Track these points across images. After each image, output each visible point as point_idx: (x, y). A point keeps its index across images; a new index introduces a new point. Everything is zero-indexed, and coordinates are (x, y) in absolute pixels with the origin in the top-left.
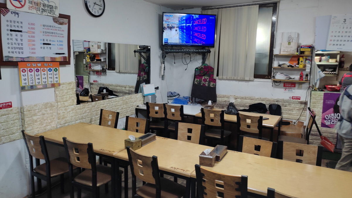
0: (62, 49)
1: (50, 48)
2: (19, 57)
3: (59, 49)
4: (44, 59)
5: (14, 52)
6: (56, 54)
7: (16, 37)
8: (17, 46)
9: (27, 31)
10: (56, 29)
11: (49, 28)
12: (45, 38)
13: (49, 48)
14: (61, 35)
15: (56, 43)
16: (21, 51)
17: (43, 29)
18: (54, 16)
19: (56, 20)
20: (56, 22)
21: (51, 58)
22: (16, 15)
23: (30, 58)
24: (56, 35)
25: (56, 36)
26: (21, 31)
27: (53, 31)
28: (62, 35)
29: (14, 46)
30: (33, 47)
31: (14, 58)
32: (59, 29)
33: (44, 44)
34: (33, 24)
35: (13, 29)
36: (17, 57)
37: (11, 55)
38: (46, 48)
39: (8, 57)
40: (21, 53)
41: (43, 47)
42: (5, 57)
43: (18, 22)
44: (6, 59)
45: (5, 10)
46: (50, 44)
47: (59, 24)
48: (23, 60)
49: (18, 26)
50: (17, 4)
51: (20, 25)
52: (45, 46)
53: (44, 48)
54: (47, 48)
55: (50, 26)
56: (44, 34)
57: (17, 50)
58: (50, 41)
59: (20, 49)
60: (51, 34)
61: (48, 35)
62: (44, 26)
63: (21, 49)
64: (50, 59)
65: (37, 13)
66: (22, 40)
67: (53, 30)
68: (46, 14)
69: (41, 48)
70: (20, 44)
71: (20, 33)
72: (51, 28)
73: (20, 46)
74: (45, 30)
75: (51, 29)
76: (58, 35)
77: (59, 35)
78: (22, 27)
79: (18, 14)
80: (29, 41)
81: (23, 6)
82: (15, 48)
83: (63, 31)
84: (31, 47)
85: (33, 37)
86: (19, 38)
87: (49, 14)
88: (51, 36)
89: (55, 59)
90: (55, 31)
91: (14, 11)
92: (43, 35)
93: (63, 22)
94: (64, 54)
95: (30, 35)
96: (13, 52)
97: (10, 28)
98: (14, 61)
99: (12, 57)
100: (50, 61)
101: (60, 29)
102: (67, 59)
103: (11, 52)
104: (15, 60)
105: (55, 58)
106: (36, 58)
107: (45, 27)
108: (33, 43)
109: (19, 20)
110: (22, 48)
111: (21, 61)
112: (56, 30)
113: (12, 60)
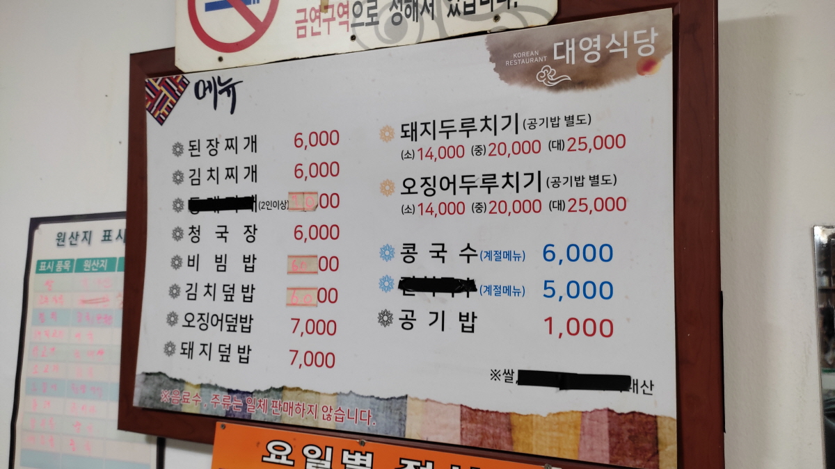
0: (603, 328)
1: (468, 322)
2: (216, 387)
3: (559, 326)
4: (402, 420)
5: (198, 349)
6: (529, 378)
7: (220, 248)
8: (219, 306)
9: (283, 197)
10: (525, 135)
11: (458, 138)
12: (424, 232)
13: (453, 323)
14: (589, 193)
15: (530, 273)
16: (237, 339)
17: (407, 155)
18: (508, 20)
19: (526, 58)
20: (529, 75)
21: (470, 415)
22: (225, 100)
23: (289, 397)
24: (530, 193)
25: (532, 207)
26: (247, 203)
27: (499, 166)
28: (603, 191)
29: (204, 305)
30: (324, 312)
31: (188, 389)
32: (563, 132)
33: (409, 285)
34: (329, 138)
35: (206, 191)
36: (209, 386)
37: (176, 367)
38: (423, 318)
39: (157, 380)
40: (234, 356)
41: (398, 315)
42: (145, 382)
43: (231, 144)
44: (148, 391)
45: (164, 83)
46: (468, 286)
47: (560, 87)
48: (238, 412)
49: (231, 173)
50: (226, 24)
51: (244, 158)
52: (423, 302)
53: (408, 321)
54: (439, 318)
55: (468, 126)
56: (410, 200)
57: (216, 336)
58: (468, 253)
59: (232, 329)
60: (479, 195)
61: (455, 209)
62: (411, 132)
63: (238, 328)
64: (456, 421)
65: (355, 46)
66: (249, 263)
67: (499, 150)
68: (432, 31)
69: (385, 318)
70: (238, 295)
71: (244, 215)
72: (482, 138)
73: (238, 307)
74: (419, 169)
75: (478, 150)
76: (549, 194)
77: (566, 192)
78: (253, 172)
79: (230, 88)
80: (297, 265)
81: (260, 28)
82: (205, 321)
83: (615, 141)
84: (304, 314)
85: (330, 232)
86: (236, 247)
87: (457, 25)
88: (479, 207)
89: (510, 428)
90: (521, 164)
91: (207, 77)
92: (408, 210)
93: (607, 58)
94: (620, 383)
95: (307, 220)
96: (188, 350)
97: (188, 192)
98: (187, 409)
99: (182, 381)
100: (457, 441)
101: (577, 131)
102: (656, 441)
103: (179, 350)
104: (191, 407)
105: (507, 421)
106: (330, 402)
107: (425, 141)
108: (326, 279)
109: (238, 127)
110: (245, 323)
111: (229, 418)
112: (532, 147)
113: (176, 406)
